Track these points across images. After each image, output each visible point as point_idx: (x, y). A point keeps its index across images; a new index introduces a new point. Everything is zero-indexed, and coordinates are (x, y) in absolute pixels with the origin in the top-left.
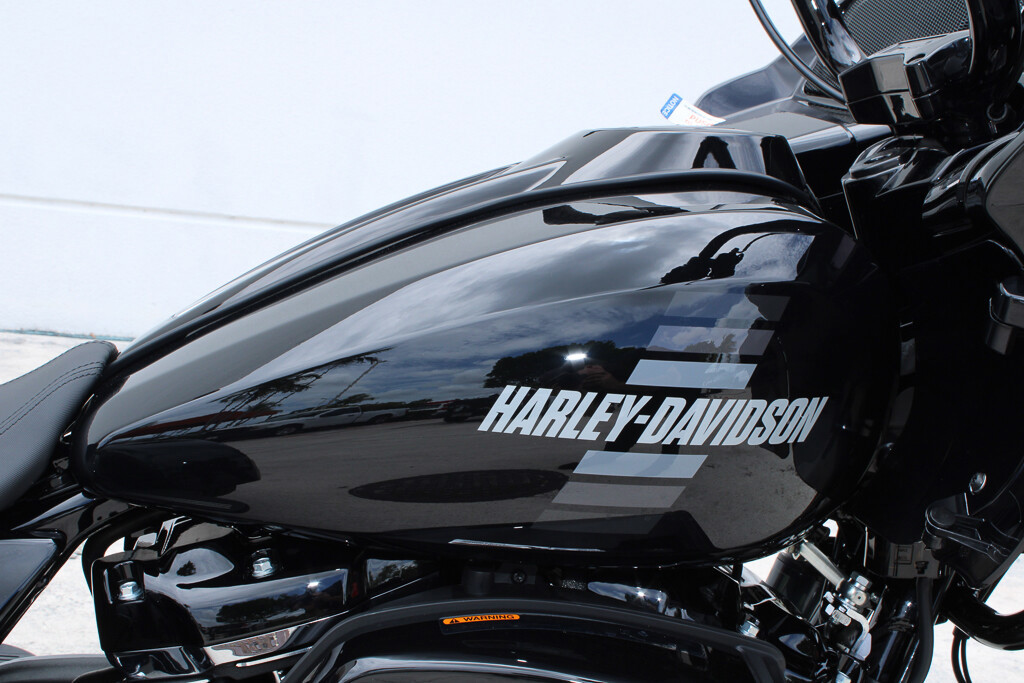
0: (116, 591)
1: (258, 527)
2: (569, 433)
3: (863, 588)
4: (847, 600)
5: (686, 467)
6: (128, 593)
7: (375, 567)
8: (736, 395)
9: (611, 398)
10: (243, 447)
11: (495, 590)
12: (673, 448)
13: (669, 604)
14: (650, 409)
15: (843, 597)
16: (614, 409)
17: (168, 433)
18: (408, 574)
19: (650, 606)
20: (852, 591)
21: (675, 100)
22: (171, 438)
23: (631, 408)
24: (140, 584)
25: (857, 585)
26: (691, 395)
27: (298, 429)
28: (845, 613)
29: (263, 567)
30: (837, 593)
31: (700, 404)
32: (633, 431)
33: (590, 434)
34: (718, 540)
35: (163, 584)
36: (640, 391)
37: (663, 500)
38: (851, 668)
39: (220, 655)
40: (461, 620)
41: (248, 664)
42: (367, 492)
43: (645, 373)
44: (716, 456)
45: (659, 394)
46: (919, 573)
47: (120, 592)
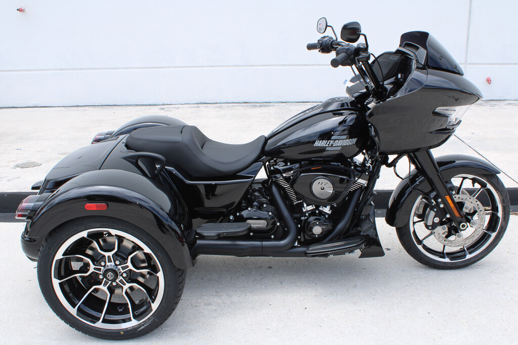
0: (270, 168)
1: (288, 159)
2: (325, 146)
3: (370, 161)
4: (368, 163)
5: (340, 148)
6: (272, 168)
7: (303, 163)
8: (345, 139)
9: (329, 141)
10: (282, 150)
11: (318, 164)
12: (337, 146)
13: (341, 165)
14: (334, 142)
16: (330, 142)
18: (307, 163)
19: (338, 165)
21: (346, 81)
23: (332, 142)
24: (273, 167)
26: (339, 140)
27: (289, 147)
29: (289, 164)
31: (340, 141)
32: (332, 145)
33: (327, 145)
34: (347, 156)
35: (276, 167)
36: (333, 140)
37: (337, 152)
38: (368, 172)
39: (284, 175)
40: (314, 168)
41: (288, 176)
42: (301, 154)
43: (333, 137)
44: (343, 147)
45: (335, 140)
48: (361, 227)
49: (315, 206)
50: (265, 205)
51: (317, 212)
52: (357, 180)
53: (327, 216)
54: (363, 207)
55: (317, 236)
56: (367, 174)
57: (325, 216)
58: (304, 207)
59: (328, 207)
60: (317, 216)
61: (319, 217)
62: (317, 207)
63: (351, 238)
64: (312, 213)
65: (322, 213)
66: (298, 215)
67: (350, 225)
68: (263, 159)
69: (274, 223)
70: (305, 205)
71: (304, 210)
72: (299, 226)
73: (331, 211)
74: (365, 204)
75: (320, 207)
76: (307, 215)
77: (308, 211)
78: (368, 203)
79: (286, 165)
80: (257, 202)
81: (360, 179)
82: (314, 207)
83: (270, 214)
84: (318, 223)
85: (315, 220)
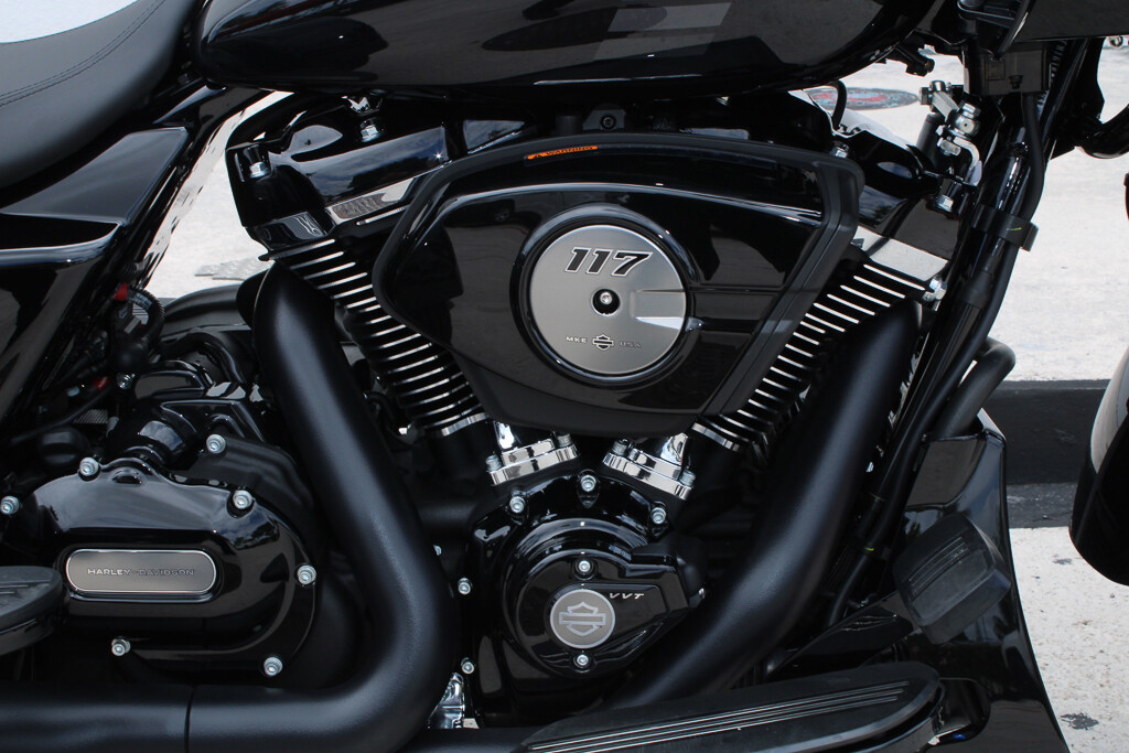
0: (247, 172)
3: (972, 116)
4: (956, 130)
6: (257, 170)
15: (952, 128)
17: (302, 13)
20: (960, 120)
22: (306, 18)
24: (267, 165)
25: (965, 114)
28: (952, 142)
29: (371, 132)
30: (947, 124)
38: (954, 192)
39: (338, 217)
40: (544, 154)
41: (367, 221)
46: (1014, 88)
47: (250, 172)
48: (907, 596)
49: (577, 440)
50: (215, 443)
51: (588, 484)
52: (877, 246)
53: (659, 516)
54: (923, 446)
55: (583, 660)
56: (947, 204)
57: (643, 515)
58: (498, 451)
59: (671, 453)
60: (585, 513)
61: (600, 525)
62: (592, 450)
63: (833, 678)
64: (557, 494)
65: (620, 496)
66: (458, 513)
67: (831, 580)
68: (196, 106)
69: (279, 572)
70: (506, 437)
71: (499, 476)
72: (464, 588)
73: (689, 477)
74: (935, 426)
75: (607, 447)
76: (517, 505)
77: (521, 483)
78: (958, 418)
79: (351, 141)
80: (171, 422)
81: (894, 246)
82: (570, 453)
83: (242, 499)
84: (584, 566)
85: (573, 539)
